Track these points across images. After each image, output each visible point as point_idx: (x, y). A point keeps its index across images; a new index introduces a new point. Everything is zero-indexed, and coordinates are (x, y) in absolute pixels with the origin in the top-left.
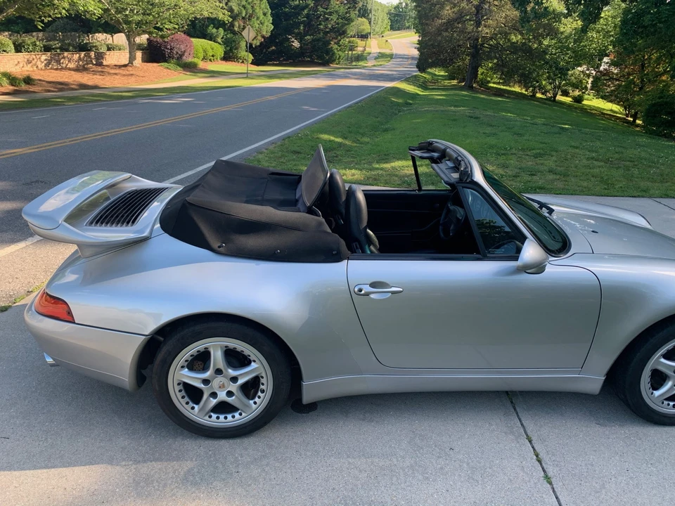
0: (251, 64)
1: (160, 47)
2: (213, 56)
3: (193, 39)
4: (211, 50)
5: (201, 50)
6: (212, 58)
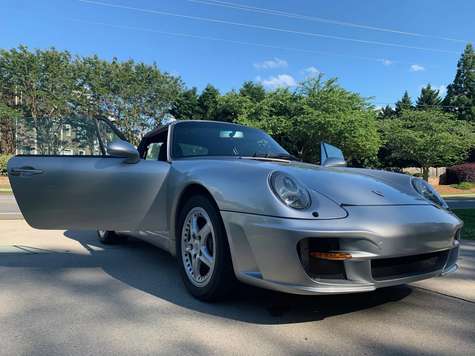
1: (455, 173)
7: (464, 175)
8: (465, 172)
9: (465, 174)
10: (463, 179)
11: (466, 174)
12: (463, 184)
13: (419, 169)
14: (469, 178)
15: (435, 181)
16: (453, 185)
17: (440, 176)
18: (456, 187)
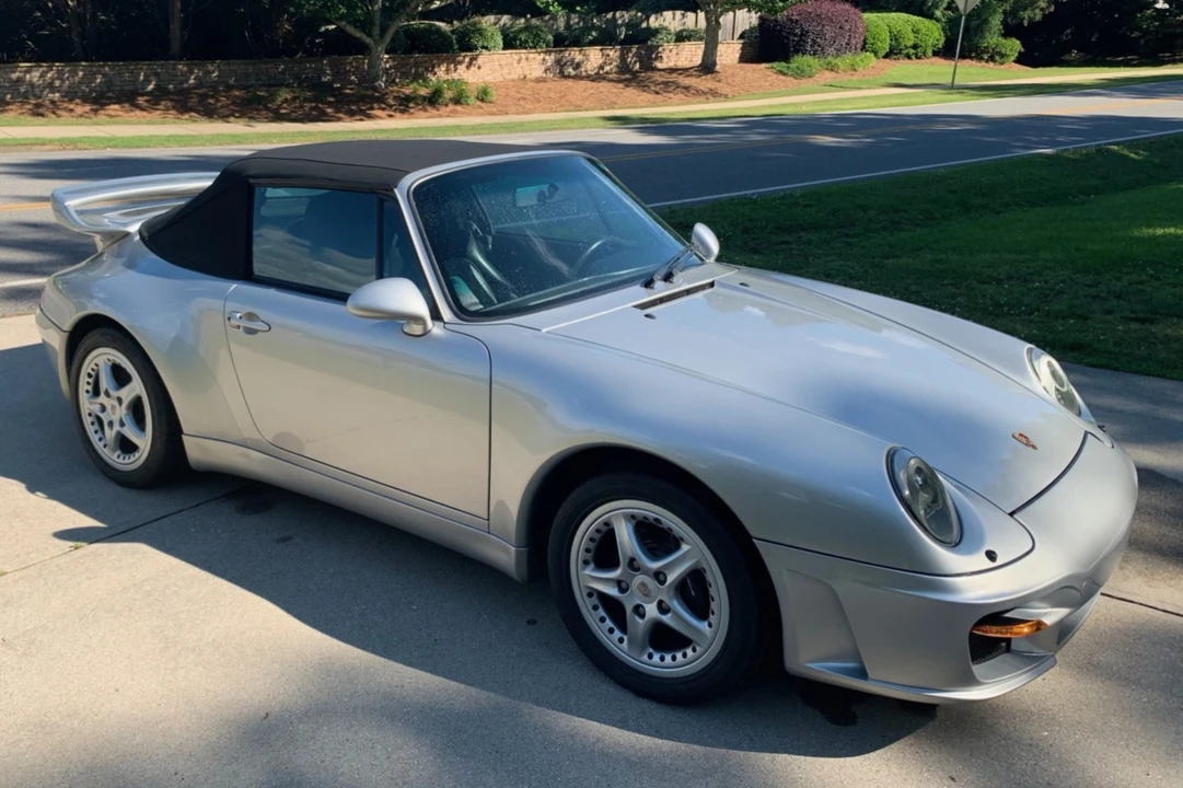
0: (1016, 62)
1: (781, 31)
2: (915, 47)
3: (866, 16)
4: (912, 36)
5: (886, 36)
6: (912, 51)
7: (802, 35)
8: (806, 28)
9: (804, 34)
10: (799, 49)
11: (807, 32)
12: (800, 61)
13: (691, 15)
14: (814, 42)
15: (730, 50)
16: (775, 64)
17: (741, 37)
18: (781, 72)
